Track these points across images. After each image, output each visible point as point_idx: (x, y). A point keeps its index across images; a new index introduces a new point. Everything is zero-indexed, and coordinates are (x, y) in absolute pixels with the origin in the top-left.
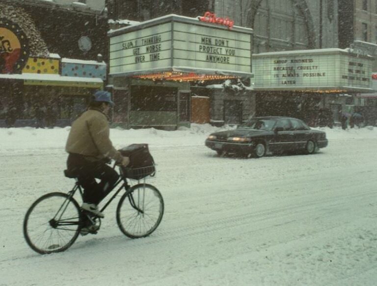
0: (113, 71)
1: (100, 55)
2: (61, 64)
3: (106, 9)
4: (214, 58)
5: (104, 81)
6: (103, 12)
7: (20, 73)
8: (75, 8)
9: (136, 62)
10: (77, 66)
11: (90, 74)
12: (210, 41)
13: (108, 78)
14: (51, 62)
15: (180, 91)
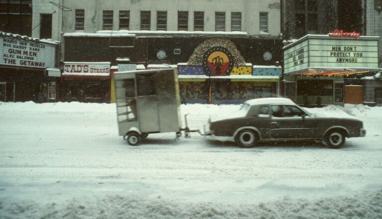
0: (286, 72)
1: (277, 62)
2: (253, 69)
3: (281, 34)
4: (343, 60)
5: (280, 78)
6: (279, 36)
7: (229, 75)
8: (261, 36)
9: (294, 66)
10: (262, 69)
11: (271, 74)
12: (340, 49)
13: (283, 76)
14: (247, 68)
15: (334, 82)
